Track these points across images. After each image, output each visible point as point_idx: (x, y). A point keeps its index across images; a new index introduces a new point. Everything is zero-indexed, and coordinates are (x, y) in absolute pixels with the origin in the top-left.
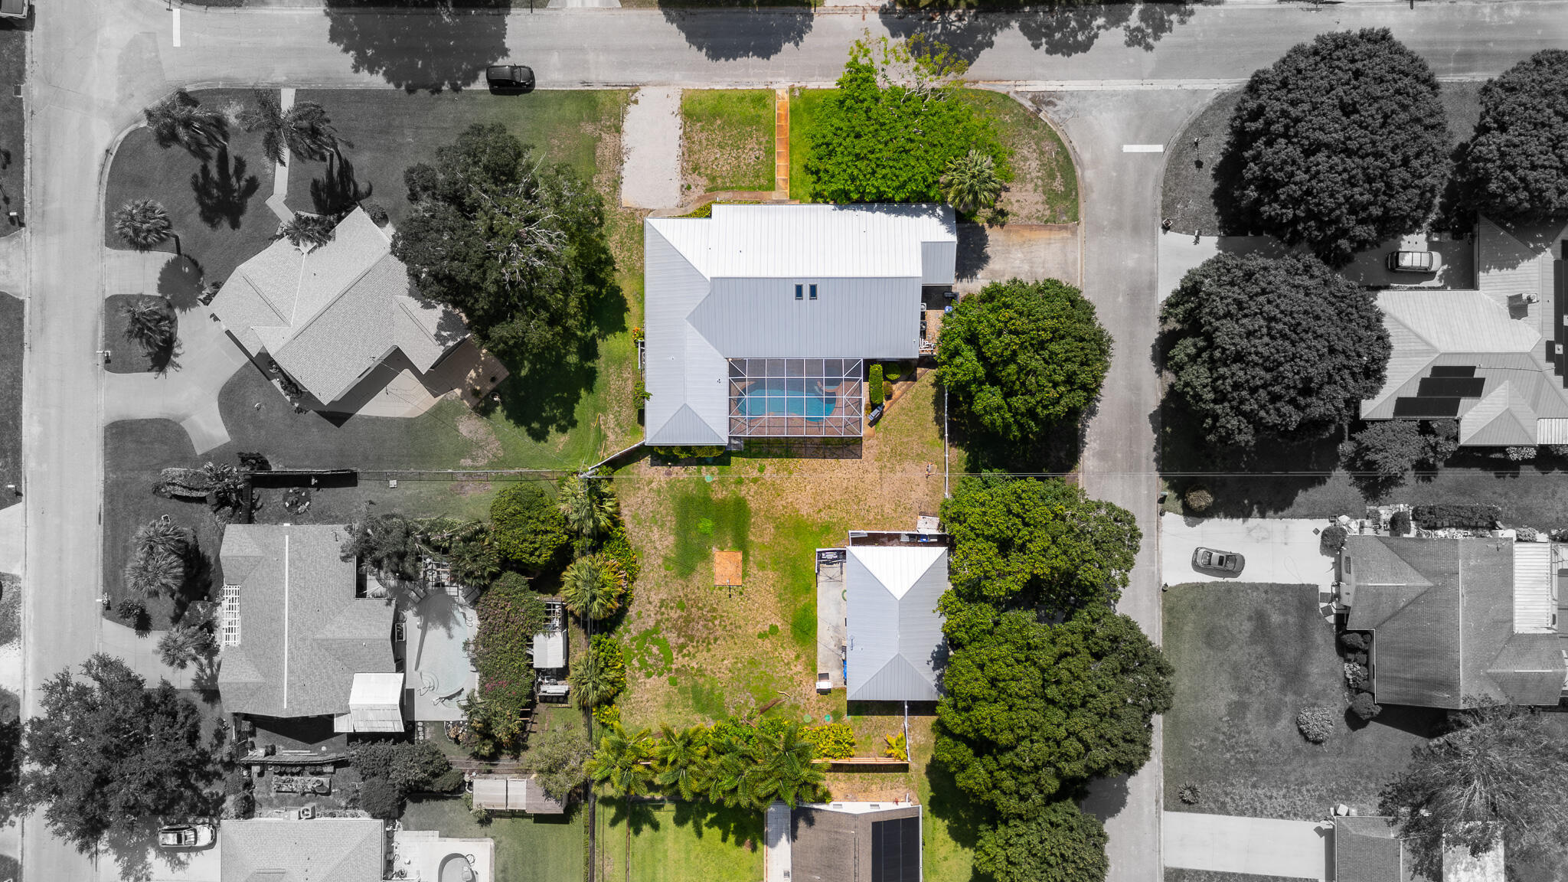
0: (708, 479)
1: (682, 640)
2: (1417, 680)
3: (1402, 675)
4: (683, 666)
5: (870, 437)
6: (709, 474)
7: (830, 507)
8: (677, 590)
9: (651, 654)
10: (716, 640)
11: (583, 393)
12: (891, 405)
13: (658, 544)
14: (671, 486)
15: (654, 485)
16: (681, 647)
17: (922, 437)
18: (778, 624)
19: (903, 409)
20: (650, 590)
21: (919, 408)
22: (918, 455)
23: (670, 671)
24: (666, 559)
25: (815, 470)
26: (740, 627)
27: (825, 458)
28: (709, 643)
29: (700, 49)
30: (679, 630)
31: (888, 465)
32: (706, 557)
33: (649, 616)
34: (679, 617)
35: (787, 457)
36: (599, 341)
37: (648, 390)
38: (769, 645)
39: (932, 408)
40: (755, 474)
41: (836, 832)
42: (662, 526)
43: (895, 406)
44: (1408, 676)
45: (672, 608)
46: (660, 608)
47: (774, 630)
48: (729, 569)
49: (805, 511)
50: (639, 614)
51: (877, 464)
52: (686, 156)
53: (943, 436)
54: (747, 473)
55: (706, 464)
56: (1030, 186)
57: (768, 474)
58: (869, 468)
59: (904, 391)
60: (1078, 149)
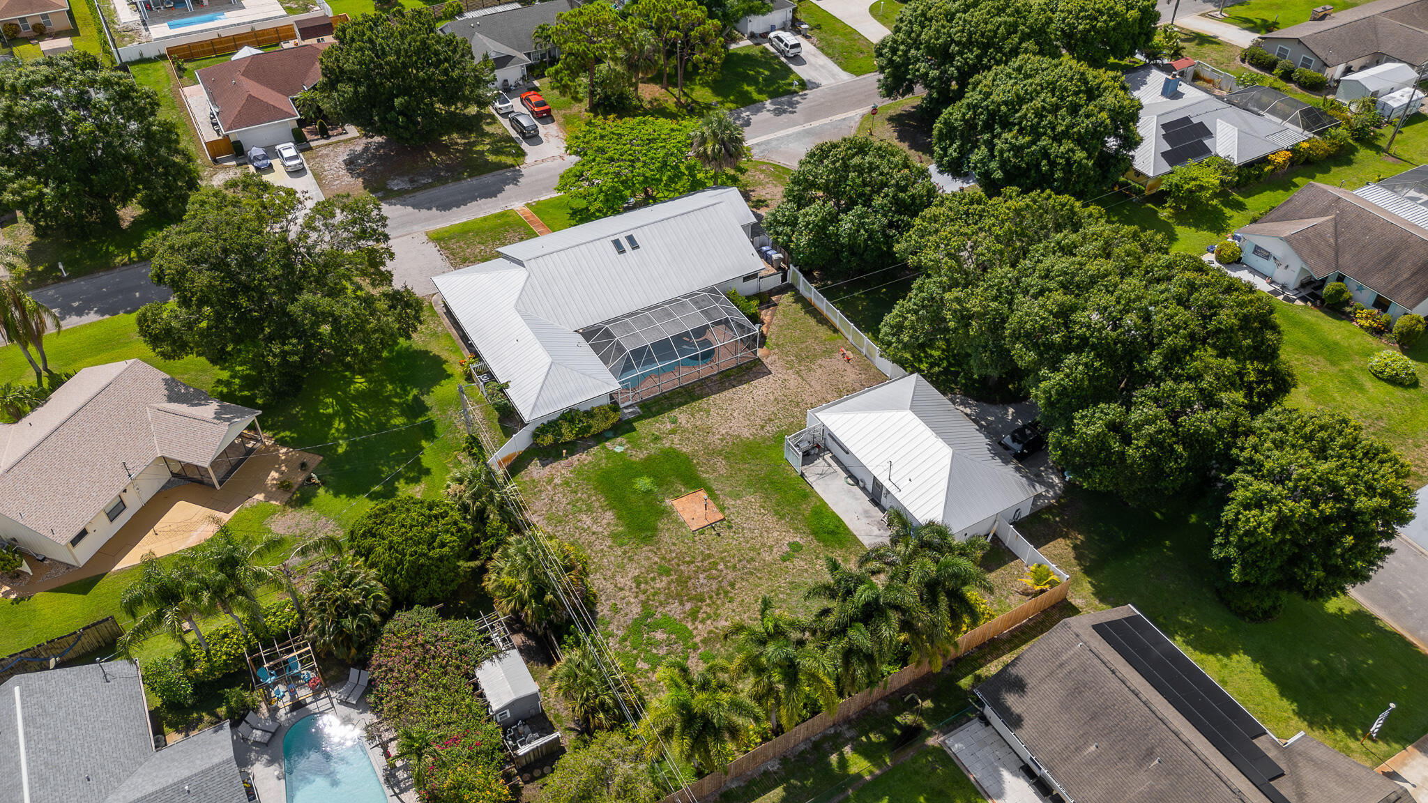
0: (619, 449)
1: (688, 606)
2: (1414, 274)
3: (1400, 280)
4: (710, 632)
5: (767, 356)
6: (618, 446)
7: (771, 420)
8: (649, 558)
9: (658, 644)
10: (732, 585)
11: (424, 443)
12: (768, 327)
13: (594, 528)
14: (578, 473)
15: (557, 481)
16: (694, 615)
17: (816, 338)
18: (798, 539)
19: (780, 326)
20: (613, 577)
22: (824, 351)
23: (695, 647)
24: (614, 536)
25: (732, 399)
26: (753, 559)
27: (734, 387)
28: (726, 593)
29: (429, 209)
30: (678, 597)
31: (802, 368)
32: (666, 513)
33: (628, 604)
34: (669, 583)
35: (694, 400)
36: (425, 398)
38: (802, 563)
39: (807, 316)
40: (669, 426)
41: (1061, 665)
42: (590, 510)
43: (773, 326)
44: (1405, 276)
45: (653, 579)
46: (638, 586)
47: (796, 548)
48: (698, 510)
49: (746, 433)
50: (615, 610)
51: (790, 372)
52: (451, 257)
53: (836, 331)
54: (659, 429)
55: (607, 439)
56: (770, 185)
57: (684, 422)
58: (786, 377)
59: (773, 316)
60: (787, 163)
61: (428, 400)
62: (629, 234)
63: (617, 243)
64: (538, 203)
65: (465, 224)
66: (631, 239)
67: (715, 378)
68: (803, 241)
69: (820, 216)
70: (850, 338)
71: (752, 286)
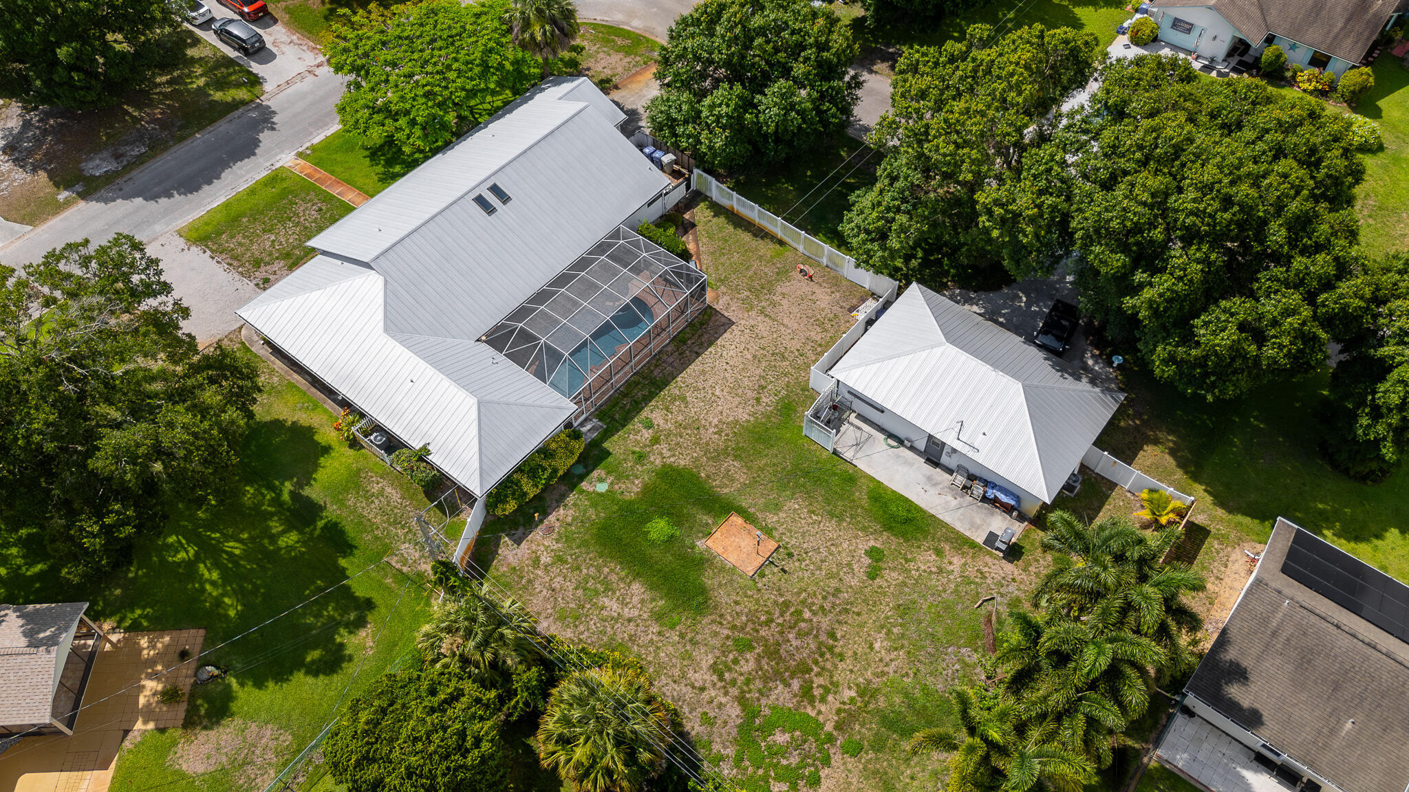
0: (602, 488)
1: (796, 684)
2: (1348, 20)
3: (1336, 30)
4: (839, 712)
5: (717, 298)
6: (598, 484)
7: (763, 388)
8: (716, 634)
9: (783, 752)
10: (832, 635)
11: (343, 562)
12: (699, 262)
13: (627, 613)
14: (567, 539)
15: (545, 559)
16: (807, 693)
17: (761, 258)
18: (872, 543)
19: (712, 253)
20: (684, 675)
21: (726, 241)
22: (778, 274)
23: (831, 739)
24: (658, 617)
25: (703, 372)
26: (838, 590)
27: (698, 355)
28: (831, 649)
30: (777, 675)
31: (763, 304)
32: (704, 562)
33: (720, 706)
34: (758, 660)
35: (661, 389)
36: (306, 492)
37: (417, 444)
38: (895, 575)
39: (739, 231)
40: (647, 434)
41: (1274, 634)
42: (608, 589)
43: (704, 257)
44: (1340, 25)
45: (735, 661)
46: (721, 678)
47: (872, 553)
48: (743, 544)
49: (743, 415)
50: (708, 721)
51: (753, 313)
52: (235, 263)
53: (781, 243)
54: (638, 442)
55: (582, 478)
56: (601, 55)
57: (662, 422)
58: (752, 323)
59: (696, 241)
60: (606, 19)
61: (313, 492)
62: (489, 184)
63: (480, 200)
64: (313, 148)
65: (227, 205)
66: (495, 191)
67: (669, 349)
68: (719, 143)
70: (801, 248)
71: (657, 210)
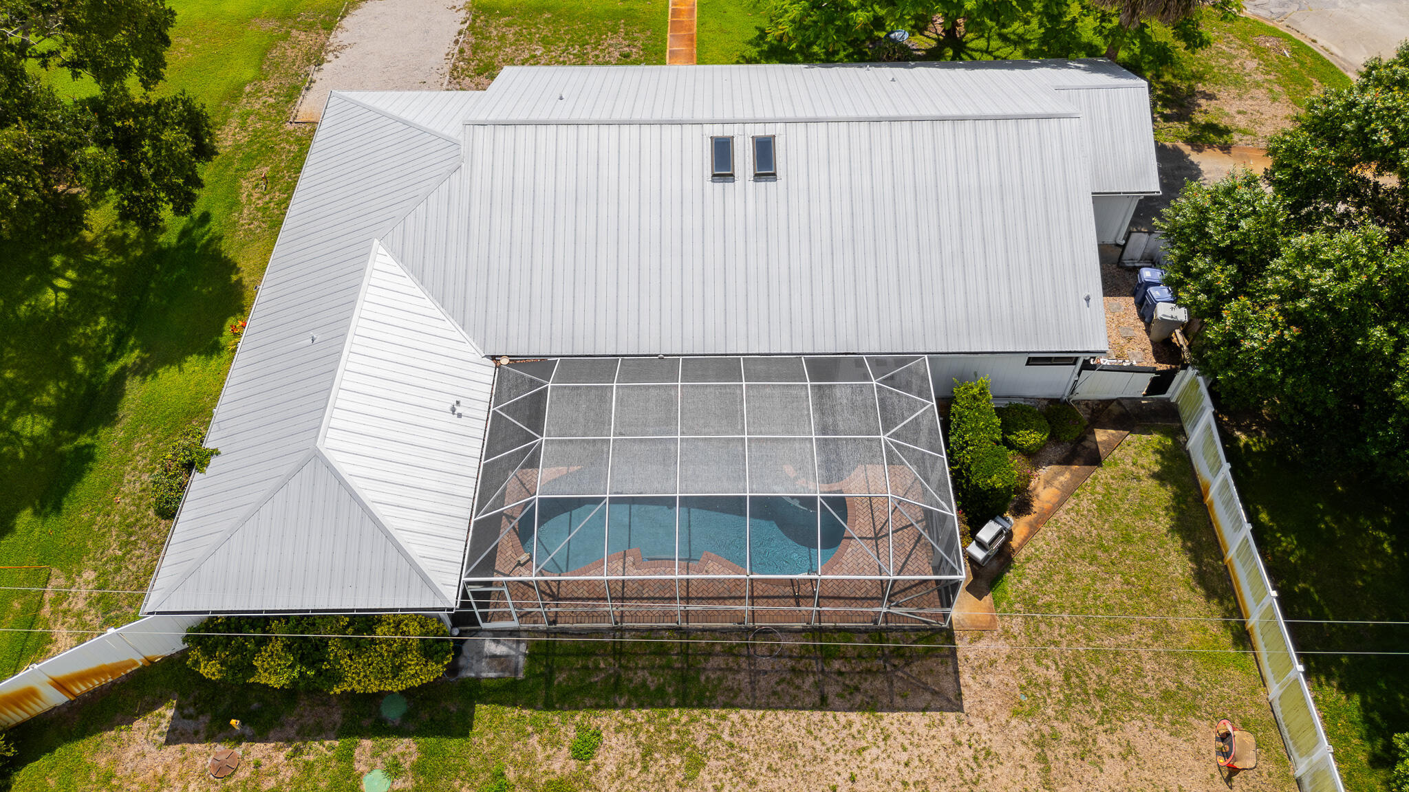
5: (980, 632)
12: (1033, 530)
17: (1162, 631)
19: (1072, 540)
21: (1127, 540)
22: (1166, 696)
25: (789, 750)
27: (823, 704)
31: (1064, 728)
35: (683, 703)
37: (213, 439)
39: (1175, 543)
40: (560, 765)
43: (1048, 533)
51: (1020, 728)
53: (1243, 638)
54: (530, 760)
55: (381, 729)
56: (1259, 93)
57: (610, 768)
58: (997, 745)
59: (1068, 492)
60: (1334, 50)
62: (768, 130)
63: (722, 150)
66: (764, 150)
67: (788, 642)
68: (1255, 340)
69: (1356, 281)
70: (1275, 690)
71: (1053, 382)
